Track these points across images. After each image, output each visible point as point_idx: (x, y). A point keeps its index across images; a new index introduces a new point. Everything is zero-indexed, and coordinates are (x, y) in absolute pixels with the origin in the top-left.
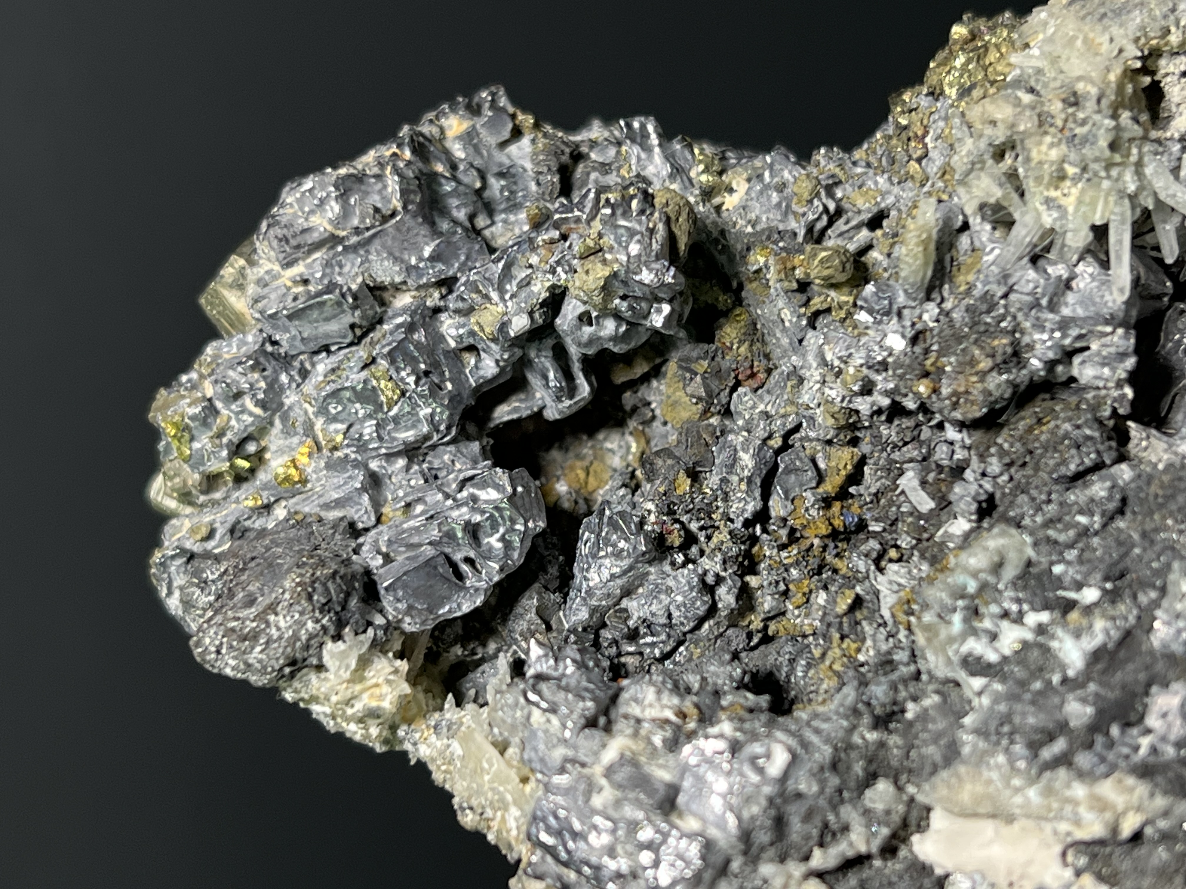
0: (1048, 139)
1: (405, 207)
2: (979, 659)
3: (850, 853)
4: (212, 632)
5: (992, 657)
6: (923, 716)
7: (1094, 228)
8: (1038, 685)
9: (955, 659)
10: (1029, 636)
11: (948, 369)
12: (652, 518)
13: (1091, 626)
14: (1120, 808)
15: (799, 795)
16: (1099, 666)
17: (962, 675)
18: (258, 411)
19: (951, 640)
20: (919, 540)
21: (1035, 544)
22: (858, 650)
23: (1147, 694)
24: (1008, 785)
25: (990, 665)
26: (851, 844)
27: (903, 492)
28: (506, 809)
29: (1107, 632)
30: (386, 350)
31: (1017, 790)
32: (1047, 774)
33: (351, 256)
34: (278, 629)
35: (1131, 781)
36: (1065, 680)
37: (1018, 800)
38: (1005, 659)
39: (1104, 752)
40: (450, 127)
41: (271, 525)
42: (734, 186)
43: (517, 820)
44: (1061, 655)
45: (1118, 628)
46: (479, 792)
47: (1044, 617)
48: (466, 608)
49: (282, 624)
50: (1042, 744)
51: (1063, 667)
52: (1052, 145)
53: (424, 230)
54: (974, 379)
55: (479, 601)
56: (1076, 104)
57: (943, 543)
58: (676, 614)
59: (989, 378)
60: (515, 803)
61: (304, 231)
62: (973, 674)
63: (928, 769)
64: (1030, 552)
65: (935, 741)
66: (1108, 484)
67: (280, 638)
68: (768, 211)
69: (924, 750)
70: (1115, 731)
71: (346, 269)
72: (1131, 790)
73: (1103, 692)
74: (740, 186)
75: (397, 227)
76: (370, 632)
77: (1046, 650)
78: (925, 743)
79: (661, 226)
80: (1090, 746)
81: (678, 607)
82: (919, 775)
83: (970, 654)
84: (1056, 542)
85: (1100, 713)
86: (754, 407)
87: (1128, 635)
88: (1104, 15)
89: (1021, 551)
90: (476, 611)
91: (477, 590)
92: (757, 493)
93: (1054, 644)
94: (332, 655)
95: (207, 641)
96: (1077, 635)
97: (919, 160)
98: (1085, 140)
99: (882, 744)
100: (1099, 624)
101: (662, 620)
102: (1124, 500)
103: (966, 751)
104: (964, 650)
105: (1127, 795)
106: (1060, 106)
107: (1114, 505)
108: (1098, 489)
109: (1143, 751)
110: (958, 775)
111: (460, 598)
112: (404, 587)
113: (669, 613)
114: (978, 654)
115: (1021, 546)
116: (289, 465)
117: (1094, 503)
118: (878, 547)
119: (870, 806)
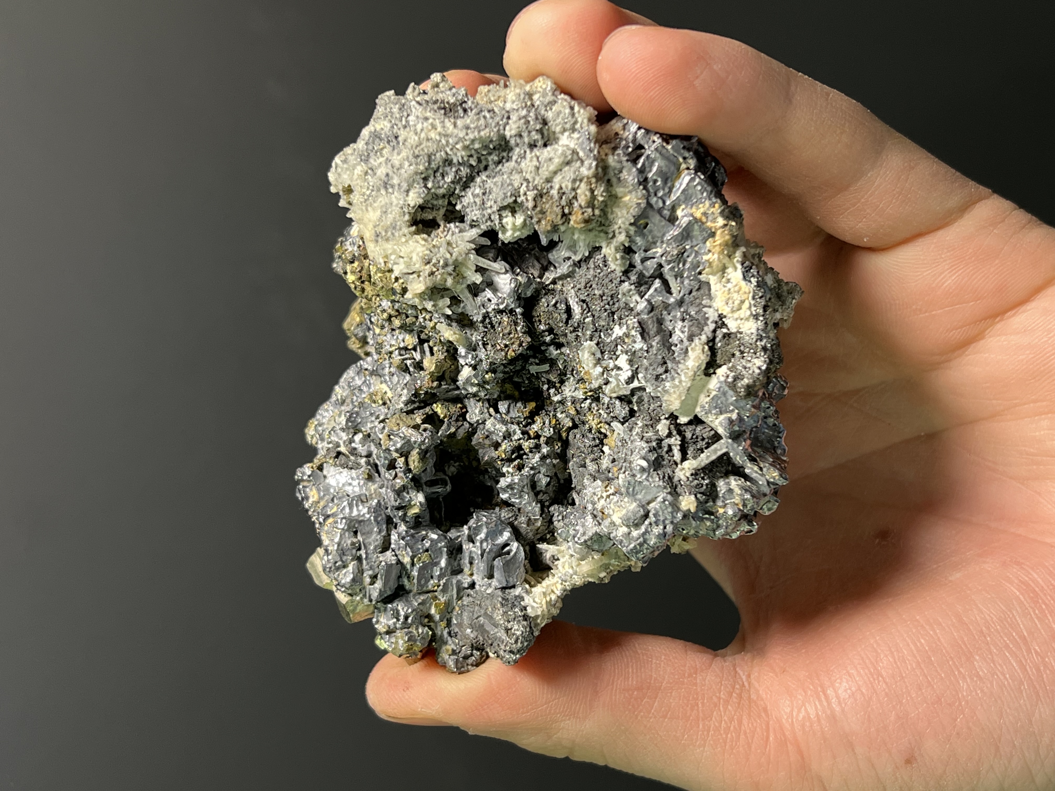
1: (356, 528)
2: (629, 378)
3: (679, 447)
5: (629, 374)
7: (476, 271)
8: (645, 361)
9: (625, 386)
10: (625, 357)
12: (511, 470)
13: (633, 335)
14: (701, 351)
15: (655, 459)
16: (647, 338)
17: (632, 386)
19: (618, 384)
21: (591, 340)
23: (662, 325)
25: (632, 375)
26: (676, 446)
27: (536, 373)
29: (636, 331)
31: (680, 383)
32: (679, 371)
34: (518, 630)
35: (693, 344)
36: (647, 352)
38: (632, 368)
39: (678, 348)
40: (313, 497)
44: (638, 349)
45: (637, 327)
48: (523, 554)
50: (667, 368)
51: (642, 350)
53: (367, 523)
54: (517, 335)
55: (521, 548)
56: (430, 261)
58: (548, 474)
59: (518, 330)
62: (632, 382)
64: (593, 343)
66: (575, 304)
70: (671, 341)
71: (373, 560)
72: (696, 345)
73: (656, 341)
75: (362, 533)
76: (523, 595)
77: (634, 353)
82: (660, 413)
84: (592, 332)
85: (664, 344)
87: (640, 325)
88: (393, 233)
90: (525, 551)
91: (518, 548)
93: (633, 349)
94: (532, 611)
96: (635, 341)
100: (633, 333)
101: (549, 479)
102: (584, 301)
103: (659, 395)
104: (623, 382)
105: (697, 348)
106: (428, 266)
107: (585, 306)
108: (577, 309)
109: (682, 336)
110: (666, 401)
111: (518, 556)
112: (509, 577)
113: (548, 476)
114: (626, 378)
115: (590, 347)
116: (436, 606)
117: (582, 314)
118: (554, 390)
119: (665, 435)
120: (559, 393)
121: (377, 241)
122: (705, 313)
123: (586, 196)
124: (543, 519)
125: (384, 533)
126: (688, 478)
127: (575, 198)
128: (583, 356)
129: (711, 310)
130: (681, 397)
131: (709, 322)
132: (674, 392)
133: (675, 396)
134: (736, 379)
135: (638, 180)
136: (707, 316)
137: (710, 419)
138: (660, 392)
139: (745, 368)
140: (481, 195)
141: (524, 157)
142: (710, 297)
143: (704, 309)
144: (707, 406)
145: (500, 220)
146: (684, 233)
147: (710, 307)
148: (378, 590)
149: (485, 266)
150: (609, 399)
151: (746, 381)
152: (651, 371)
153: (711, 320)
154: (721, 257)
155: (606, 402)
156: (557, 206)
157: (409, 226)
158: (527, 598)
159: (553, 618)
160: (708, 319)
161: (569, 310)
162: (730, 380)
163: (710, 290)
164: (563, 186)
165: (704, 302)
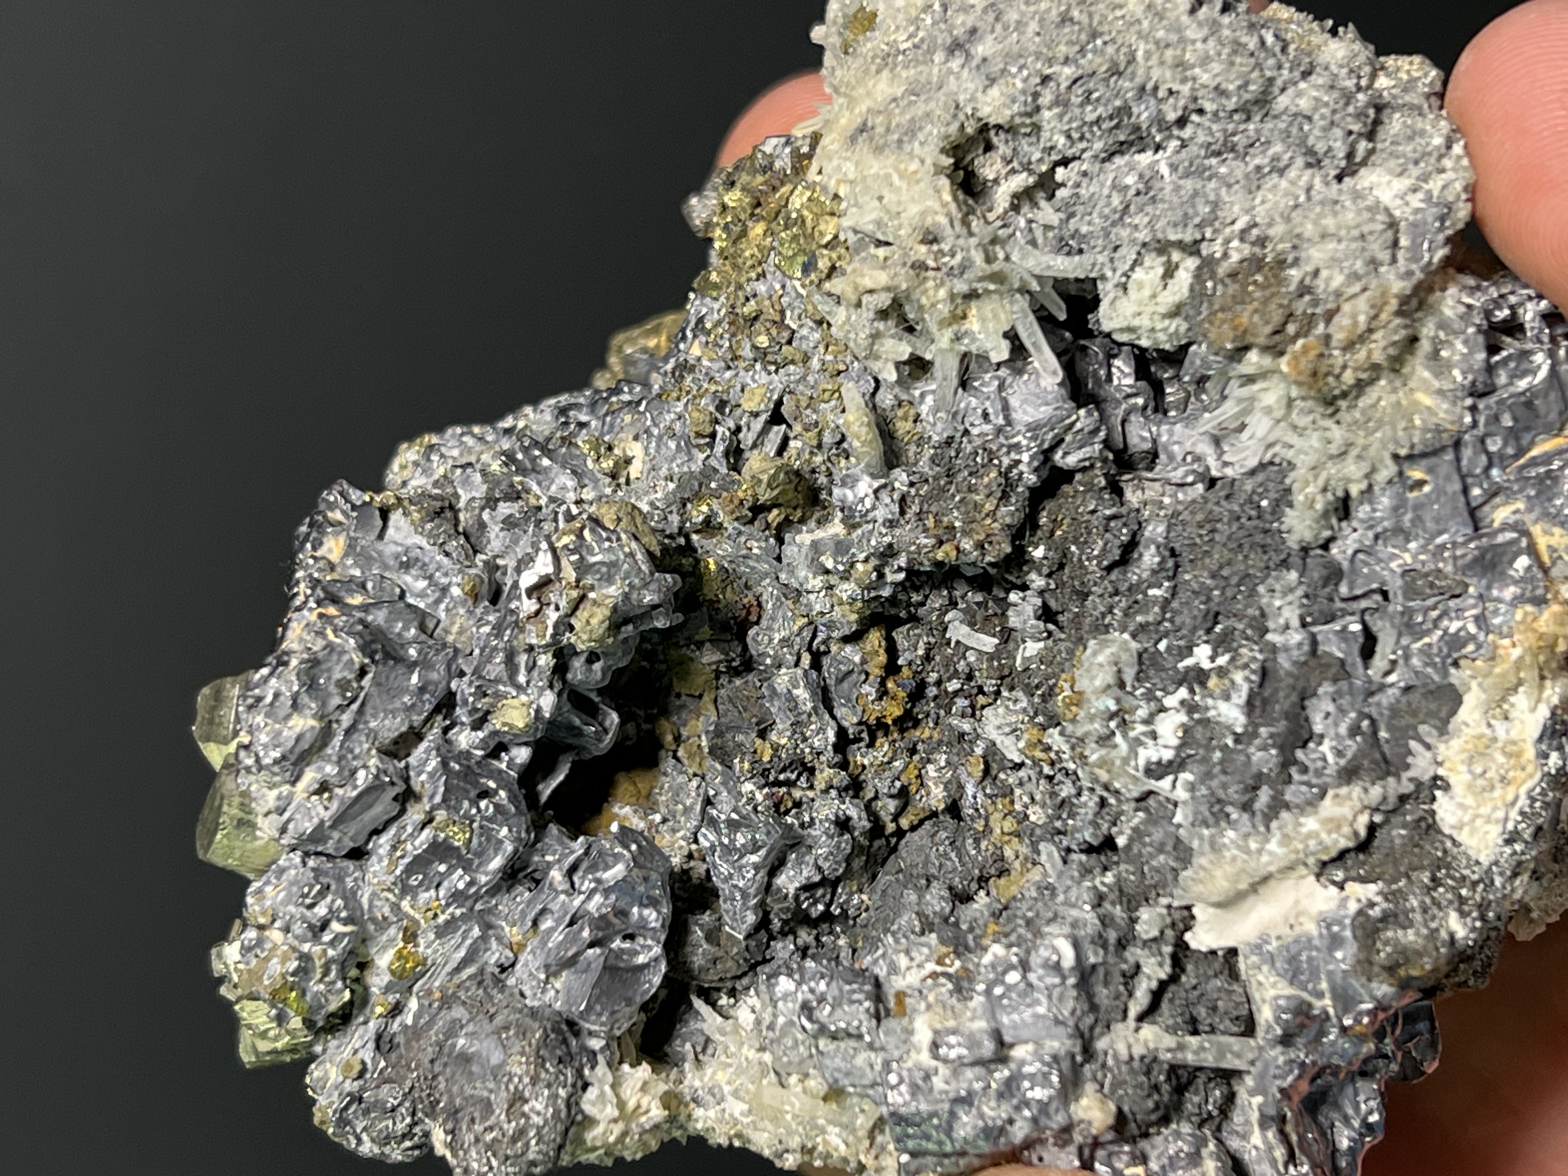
0: (930, 284)
1: (373, 661)
2: (1159, 763)
3: (1154, 985)
4: (474, 1155)
5: (1168, 755)
6: (1138, 834)
7: (1006, 335)
8: (1217, 755)
9: (1140, 774)
10: (1183, 718)
11: (957, 524)
12: (759, 797)
13: (1233, 682)
14: (1350, 817)
15: (1094, 967)
16: (1258, 711)
17: (1153, 784)
18: (349, 929)
19: (1126, 761)
20: (1002, 678)
21: (1134, 636)
22: (1012, 802)
23: (1303, 708)
24: (1248, 852)
25: (1170, 762)
26: (1149, 978)
27: (958, 642)
28: (823, 1131)
29: (1247, 679)
30: (438, 799)
31: (1260, 851)
32: (1274, 824)
33: (355, 736)
34: (538, 1113)
35: (1344, 790)
36: (1238, 739)
37: (1265, 858)
38: (1179, 748)
39: (1305, 778)
40: (330, 551)
41: (409, 1021)
42: (630, 454)
43: (839, 1135)
44: (1222, 719)
45: (1253, 672)
46: (790, 1133)
47: (1183, 693)
48: (657, 980)
49: (539, 1107)
50: (1252, 801)
51: (1229, 728)
52: (937, 287)
53: (401, 669)
54: (988, 521)
55: (663, 967)
56: (935, 240)
57: (1027, 669)
58: (826, 865)
59: (999, 514)
60: (830, 1122)
61: (298, 739)
62: (1159, 778)
63: (1170, 877)
64: (1134, 645)
65: (1161, 849)
66: (1153, 548)
67: (546, 1122)
68: (673, 459)
69: (1154, 863)
70: (1300, 754)
71: (357, 751)
72: (1349, 797)
73: (1272, 730)
74: (636, 450)
75: (376, 682)
76: (600, 1058)
77: (1205, 722)
78: (1152, 856)
79: (634, 545)
80: (1289, 780)
81: (826, 859)
82: (1164, 887)
83: (1149, 763)
84: (1148, 624)
85: (1282, 748)
86: (771, 640)
87: (1264, 673)
88: (900, 141)
89: (1127, 650)
90: (666, 976)
91: (656, 960)
92: (827, 716)
93: (1212, 713)
94: (593, 1104)
95: (475, 1165)
96: (1227, 698)
97: (789, 342)
98: (964, 268)
99: (1118, 878)
100: (1238, 677)
101: (817, 878)
102: (1173, 553)
103: (1195, 844)
104: (1141, 762)
105: (1349, 803)
106: (923, 249)
107: (1170, 563)
108: (1149, 558)
109: (1331, 758)
110: (1202, 867)
111: (647, 976)
112: (598, 1000)
113: (819, 869)
114: (1154, 759)
115: (1124, 645)
116: (399, 956)
117: (1154, 572)
118: (967, 703)
119: (1145, 937)
120: (973, 715)
121: (853, 139)
122: (1410, 753)
123: (1355, 324)
124: (747, 948)
125: (417, 719)
126: (1131, 1058)
127: (1329, 316)
128: (1095, 654)
129: (1429, 755)
130: (1237, 881)
131: (1405, 775)
132: (1234, 859)
133: (1228, 868)
134: (1386, 918)
135: (1473, 383)
136: (1410, 760)
137: (1261, 978)
138: (1201, 838)
139: (1425, 911)
140: (1132, 192)
141: (1282, 172)
142: (1443, 730)
143: (1413, 744)
144: (1275, 944)
145: (1132, 269)
146: (1489, 556)
147: (1428, 747)
148: (316, 821)
149: (1028, 344)
150: (1073, 791)
151: (1409, 937)
152: (1215, 783)
153: (1410, 774)
154: (1528, 659)
155: (1063, 794)
156: (1281, 306)
157: (943, 151)
158: (602, 1069)
159: (620, 1161)
160: (1407, 767)
161: (1130, 548)
162: (1375, 912)
163: (1453, 712)
164: (1324, 274)
165: (1423, 729)
